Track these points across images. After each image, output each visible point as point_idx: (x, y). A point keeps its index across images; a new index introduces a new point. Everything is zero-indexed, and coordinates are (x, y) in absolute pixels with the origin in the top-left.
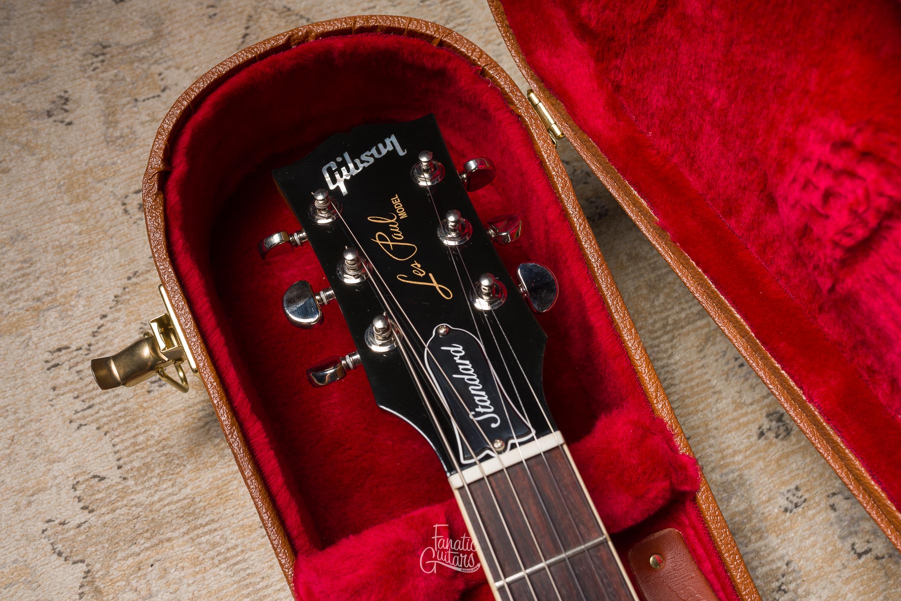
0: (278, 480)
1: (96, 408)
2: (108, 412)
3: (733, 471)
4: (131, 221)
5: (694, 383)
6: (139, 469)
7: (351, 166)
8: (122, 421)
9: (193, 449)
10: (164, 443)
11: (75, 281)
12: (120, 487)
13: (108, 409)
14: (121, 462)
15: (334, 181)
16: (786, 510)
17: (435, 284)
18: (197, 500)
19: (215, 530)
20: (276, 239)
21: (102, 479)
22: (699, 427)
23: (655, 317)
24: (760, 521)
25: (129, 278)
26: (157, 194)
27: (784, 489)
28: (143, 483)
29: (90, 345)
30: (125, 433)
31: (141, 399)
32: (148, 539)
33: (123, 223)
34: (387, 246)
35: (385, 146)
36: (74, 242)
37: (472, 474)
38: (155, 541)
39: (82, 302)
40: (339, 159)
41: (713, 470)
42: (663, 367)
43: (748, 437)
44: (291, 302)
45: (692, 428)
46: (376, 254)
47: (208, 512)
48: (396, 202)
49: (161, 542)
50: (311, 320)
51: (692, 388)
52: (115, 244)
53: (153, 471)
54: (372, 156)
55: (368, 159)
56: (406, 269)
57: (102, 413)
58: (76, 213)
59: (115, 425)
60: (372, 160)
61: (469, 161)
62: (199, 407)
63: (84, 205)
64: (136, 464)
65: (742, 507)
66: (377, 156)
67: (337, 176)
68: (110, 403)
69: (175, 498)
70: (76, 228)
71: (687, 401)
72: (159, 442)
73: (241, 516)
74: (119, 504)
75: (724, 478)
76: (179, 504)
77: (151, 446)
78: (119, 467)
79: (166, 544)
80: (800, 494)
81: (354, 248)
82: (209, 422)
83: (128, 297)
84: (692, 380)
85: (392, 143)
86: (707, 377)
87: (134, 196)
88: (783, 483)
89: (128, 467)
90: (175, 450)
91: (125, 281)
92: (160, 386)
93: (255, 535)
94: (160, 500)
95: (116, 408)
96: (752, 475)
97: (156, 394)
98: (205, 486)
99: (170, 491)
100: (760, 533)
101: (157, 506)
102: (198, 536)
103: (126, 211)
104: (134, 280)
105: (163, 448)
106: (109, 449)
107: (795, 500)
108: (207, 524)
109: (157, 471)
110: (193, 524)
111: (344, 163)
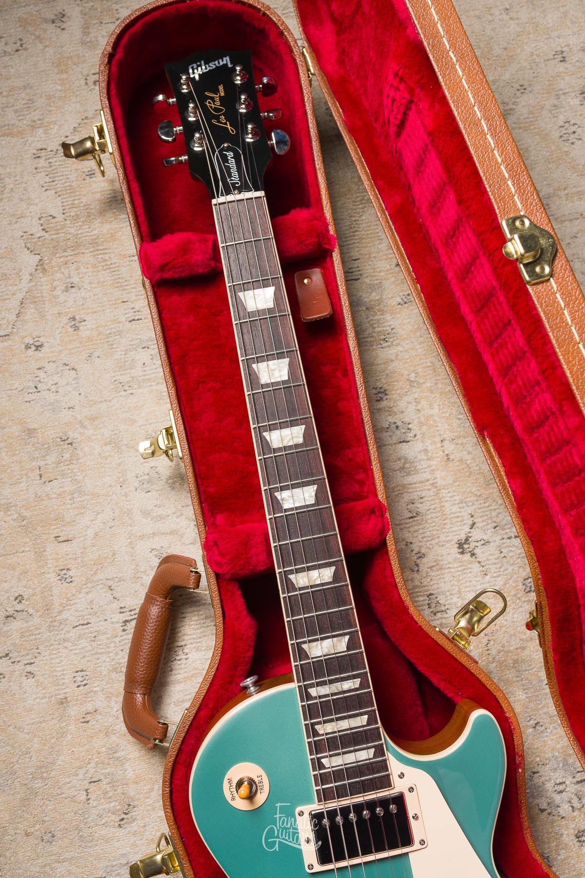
0: (141, 210)
1: (56, 182)
2: (62, 186)
3: (377, 280)
4: (89, 89)
5: (369, 232)
6: (73, 217)
7: (204, 67)
8: (68, 191)
9: (102, 213)
10: (88, 206)
11: (54, 116)
12: (63, 223)
13: (62, 184)
14: (65, 211)
15: (194, 73)
16: (399, 304)
17: (229, 126)
18: (100, 237)
19: (106, 253)
20: (160, 97)
21: (54, 218)
22: (366, 255)
23: (358, 195)
24: (384, 306)
25: (83, 120)
26: (106, 64)
27: (401, 294)
28: (74, 223)
29: (57, 150)
30: (69, 197)
31: (79, 183)
32: (73, 250)
33: (84, 89)
34: (211, 107)
35: (223, 61)
36: (57, 95)
37: (222, 199)
38: (76, 252)
39: (56, 127)
40: (198, 63)
41: (367, 277)
42: (355, 221)
43: (390, 265)
44: (161, 128)
45: (362, 254)
46: (205, 109)
47: (105, 244)
48: (221, 88)
49: (79, 253)
50: (170, 139)
51: (368, 234)
52: (78, 101)
53: (80, 219)
54: (215, 64)
55: (213, 65)
56: (217, 118)
57: (58, 185)
58: (59, 80)
59: (65, 193)
60: (214, 67)
61: (264, 77)
62: (109, 192)
63: (64, 76)
64: (72, 214)
65: (377, 298)
66: (217, 65)
67: (196, 71)
68: (63, 181)
69: (89, 234)
70: (59, 88)
71: (364, 241)
72: (85, 206)
73: (120, 249)
74: (61, 231)
75: (372, 282)
76: (91, 237)
77: (81, 207)
78: (64, 214)
79: (82, 255)
80: (409, 298)
81: (194, 102)
82: (113, 201)
83: (80, 129)
84: (369, 230)
85: (226, 60)
86: (378, 230)
87: (92, 76)
88: (402, 291)
89: (68, 214)
90: (93, 211)
91: (80, 121)
92: (90, 178)
93: (126, 260)
94: (82, 233)
95: (66, 185)
96: (386, 284)
97: (87, 181)
98: (105, 231)
99: (87, 230)
100: (382, 312)
101: (80, 236)
102: (98, 255)
103: (86, 83)
104: (85, 121)
105: (87, 209)
106: (59, 204)
107: (405, 300)
108: (103, 250)
109: (82, 219)
110: (96, 248)
111: (200, 66)
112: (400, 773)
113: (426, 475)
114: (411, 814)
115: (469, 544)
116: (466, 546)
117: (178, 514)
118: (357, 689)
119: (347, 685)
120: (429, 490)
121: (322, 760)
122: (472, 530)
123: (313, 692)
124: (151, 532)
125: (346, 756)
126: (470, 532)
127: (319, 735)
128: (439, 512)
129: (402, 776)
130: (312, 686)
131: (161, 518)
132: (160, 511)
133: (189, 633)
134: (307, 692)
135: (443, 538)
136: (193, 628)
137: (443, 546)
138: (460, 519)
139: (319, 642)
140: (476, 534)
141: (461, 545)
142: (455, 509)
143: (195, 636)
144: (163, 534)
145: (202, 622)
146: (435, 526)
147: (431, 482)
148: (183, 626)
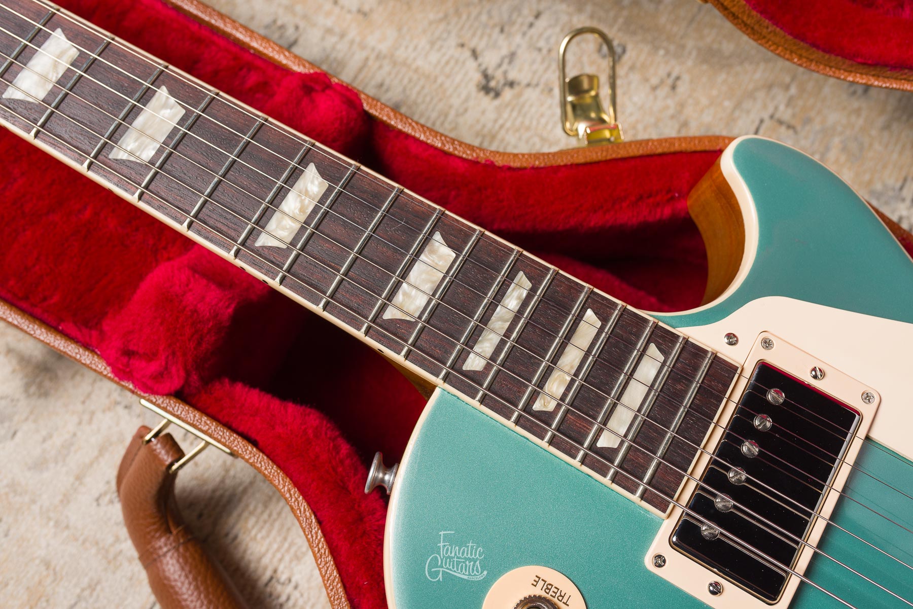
112: (726, 340)
113: (358, 57)
114: (807, 378)
115: (493, 78)
116: (493, 84)
117: (86, 417)
118: (533, 291)
119: (512, 301)
120: (380, 67)
121: (600, 444)
122: (480, 60)
123: (474, 363)
124: (72, 479)
125: (625, 399)
126: (480, 65)
127: (552, 415)
128: (419, 79)
129: (732, 339)
130: (463, 356)
131: (67, 447)
132: (57, 441)
133: (263, 549)
134: (466, 374)
135: (456, 102)
136: (263, 538)
137: (466, 110)
138: (452, 63)
139: (404, 285)
140: (490, 59)
141: (486, 89)
142: (434, 57)
143: (275, 546)
144: (91, 464)
145: (265, 516)
146: (432, 99)
147: (373, 57)
148: (245, 551)
